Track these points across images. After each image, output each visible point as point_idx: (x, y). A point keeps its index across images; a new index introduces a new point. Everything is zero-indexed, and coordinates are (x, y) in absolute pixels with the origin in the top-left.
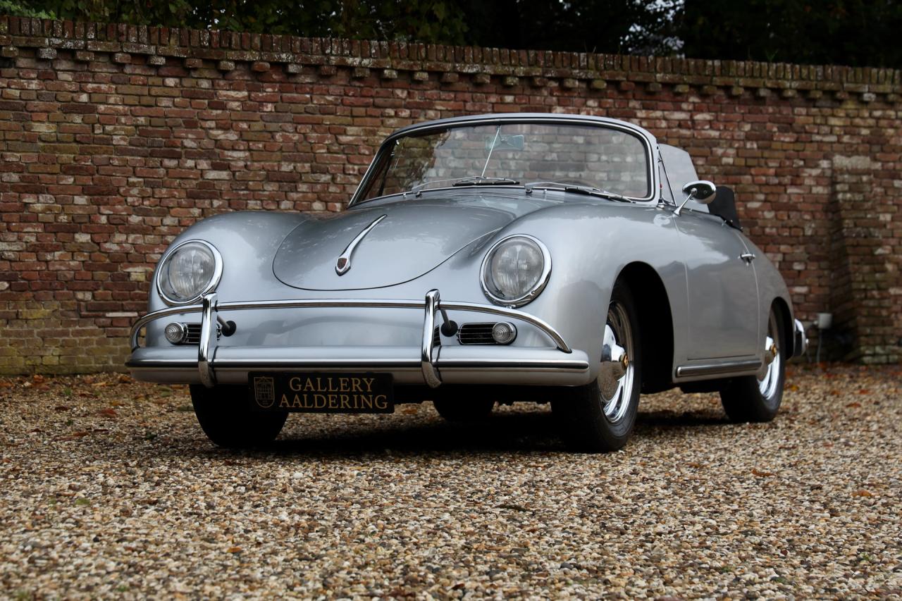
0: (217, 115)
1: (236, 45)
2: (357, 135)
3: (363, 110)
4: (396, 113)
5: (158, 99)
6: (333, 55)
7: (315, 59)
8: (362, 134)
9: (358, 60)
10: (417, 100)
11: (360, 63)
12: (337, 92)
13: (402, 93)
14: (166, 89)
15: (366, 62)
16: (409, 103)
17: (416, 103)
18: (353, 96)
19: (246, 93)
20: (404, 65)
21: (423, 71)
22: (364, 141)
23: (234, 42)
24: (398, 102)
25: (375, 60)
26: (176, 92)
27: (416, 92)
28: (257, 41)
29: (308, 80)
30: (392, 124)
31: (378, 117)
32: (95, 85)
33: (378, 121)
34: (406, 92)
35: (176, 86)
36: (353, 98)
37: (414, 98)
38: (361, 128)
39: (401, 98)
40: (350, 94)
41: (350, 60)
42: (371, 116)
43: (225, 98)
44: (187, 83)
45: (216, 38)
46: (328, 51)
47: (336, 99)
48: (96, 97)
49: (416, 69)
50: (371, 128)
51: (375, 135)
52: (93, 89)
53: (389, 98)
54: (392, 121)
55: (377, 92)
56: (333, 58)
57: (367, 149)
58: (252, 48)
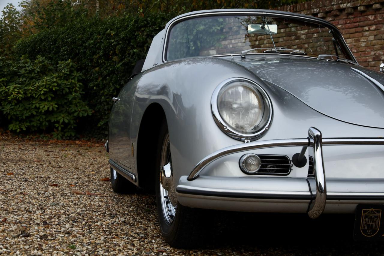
0: (297, 42)
1: (299, 9)
2: (351, 43)
3: (354, 29)
4: (369, 28)
5: (279, 39)
6: (335, 5)
7: (328, 8)
8: (353, 42)
9: (345, 5)
10: (379, 19)
11: (346, 6)
12: (342, 22)
13: (372, 17)
14: (281, 34)
15: (349, 5)
16: (375, 22)
17: (379, 21)
18: (349, 23)
19: (307, 31)
20: (366, 2)
21: (376, 3)
22: (355, 45)
23: (298, 8)
24: (369, 22)
25: (353, 3)
26: (284, 35)
27: (379, 15)
28: (306, 6)
29: (330, 19)
30: (367, 35)
31: (361, 32)
32: (260, 37)
33: (360, 34)
34: (373, 16)
35: (284, 32)
36: (350, 24)
37: (377, 19)
38: (353, 39)
39: (371, 20)
40: (348, 23)
41: (342, 6)
42: (357, 32)
43: (300, 34)
44: (288, 30)
45: (292, 8)
46: (333, 3)
47: (342, 26)
48: (261, 42)
49: (371, 3)
50: (357, 38)
51: (359, 41)
52: (260, 38)
53: (365, 21)
54: (367, 33)
55: (360, 19)
56: (335, 6)
57: (355, 49)
58: (304, 9)
